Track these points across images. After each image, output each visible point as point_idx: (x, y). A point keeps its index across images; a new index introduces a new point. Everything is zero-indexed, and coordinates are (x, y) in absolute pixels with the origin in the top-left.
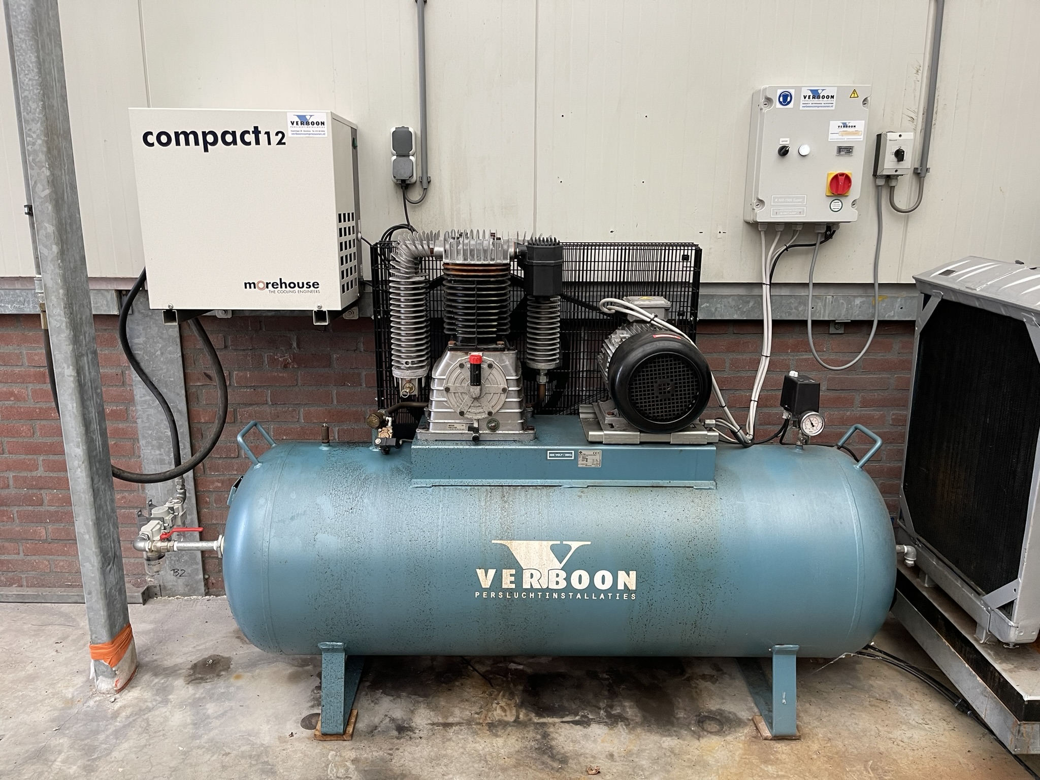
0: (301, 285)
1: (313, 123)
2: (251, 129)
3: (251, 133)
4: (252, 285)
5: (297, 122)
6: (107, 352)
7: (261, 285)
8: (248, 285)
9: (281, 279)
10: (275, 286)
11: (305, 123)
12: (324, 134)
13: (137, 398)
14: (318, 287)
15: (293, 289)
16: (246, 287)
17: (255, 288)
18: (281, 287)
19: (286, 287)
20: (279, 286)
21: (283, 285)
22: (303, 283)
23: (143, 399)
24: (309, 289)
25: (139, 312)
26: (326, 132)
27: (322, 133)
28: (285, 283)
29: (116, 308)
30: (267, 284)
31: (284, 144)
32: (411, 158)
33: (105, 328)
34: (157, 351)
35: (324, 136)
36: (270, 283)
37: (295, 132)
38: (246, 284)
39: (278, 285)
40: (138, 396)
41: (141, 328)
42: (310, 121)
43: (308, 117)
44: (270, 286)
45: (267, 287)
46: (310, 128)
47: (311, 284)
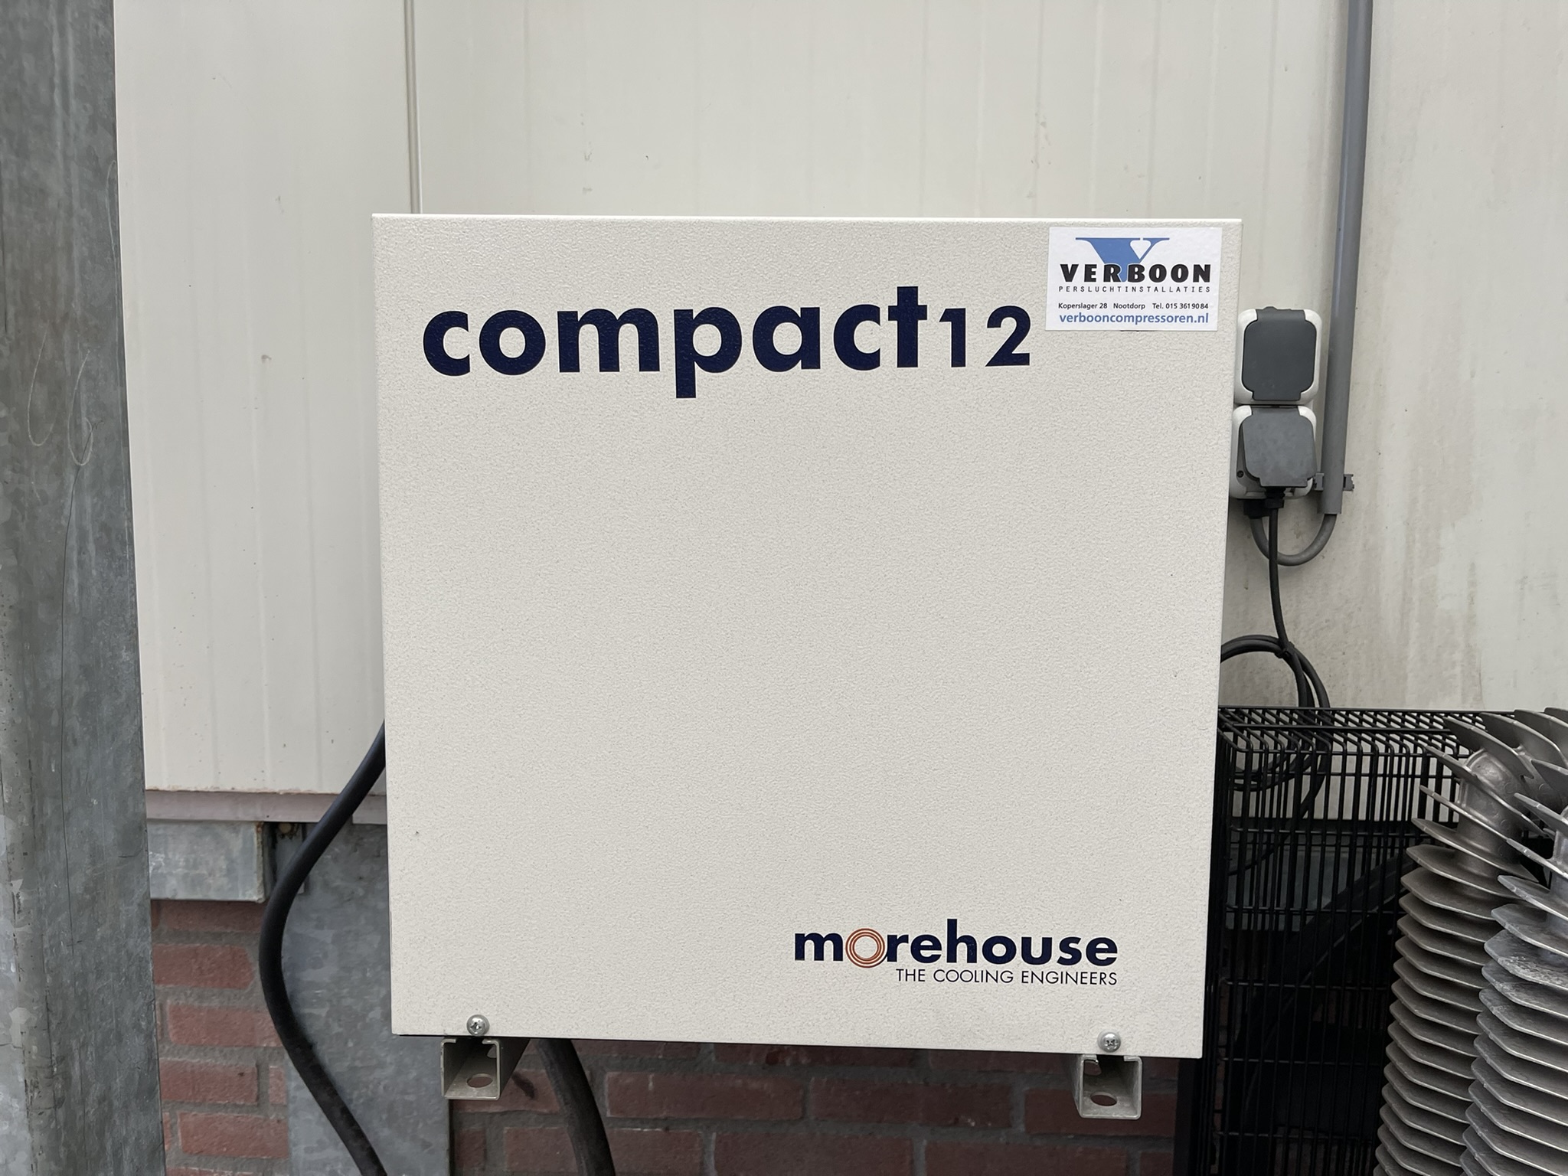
0: (1036, 951)
1: (1158, 273)
2: (887, 299)
3: (884, 314)
4: (829, 946)
5: (1089, 271)
6: (215, 1003)
7: (866, 947)
8: (810, 946)
9: (952, 924)
10: (925, 953)
11: (1124, 271)
12: (1204, 319)
13: (299, 1152)
14: (1110, 961)
15: (1001, 967)
16: (800, 955)
17: (838, 956)
18: (952, 957)
19: (972, 958)
20: (944, 953)
21: (962, 949)
22: (1047, 943)
23: (316, 1156)
24: (1072, 969)
25: (326, 884)
26: (1213, 311)
27: (1196, 313)
28: (970, 941)
29: (256, 881)
30: (894, 941)
31: (1024, 359)
32: (1304, 411)
33: (217, 929)
34: (372, 1008)
35: (1201, 326)
36: (905, 939)
37: (1074, 312)
38: (800, 940)
39: (937, 945)
40: (303, 1147)
41: (327, 935)
42: (1147, 264)
43: (1138, 248)
44: (904, 950)
45: (892, 956)
46: (1146, 293)
47: (1082, 947)
